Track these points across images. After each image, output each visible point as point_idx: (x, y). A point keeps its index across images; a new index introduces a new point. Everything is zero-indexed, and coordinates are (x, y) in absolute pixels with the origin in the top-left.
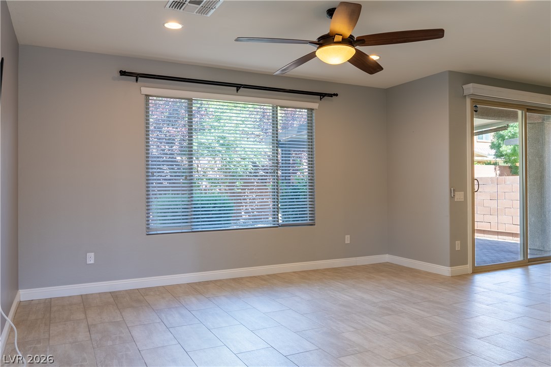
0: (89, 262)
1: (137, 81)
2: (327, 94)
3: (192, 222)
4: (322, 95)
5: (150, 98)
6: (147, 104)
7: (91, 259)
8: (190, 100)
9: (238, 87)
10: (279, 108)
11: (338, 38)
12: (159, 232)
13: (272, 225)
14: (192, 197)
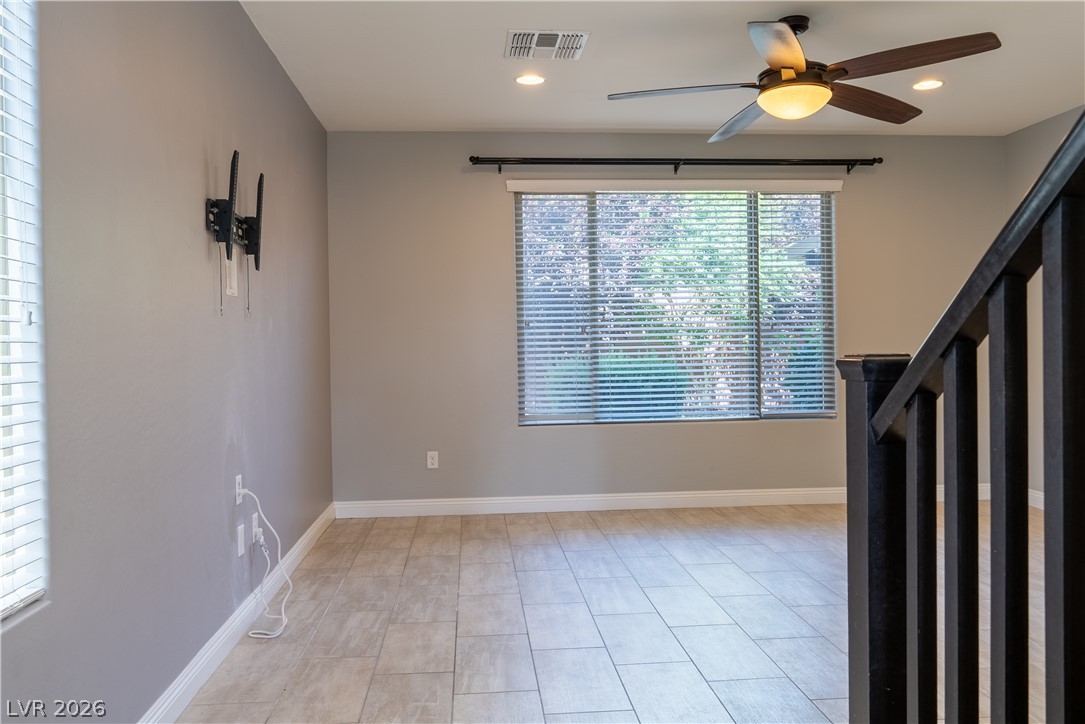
0: (430, 466)
1: (500, 170)
2: (857, 161)
3: (596, 406)
4: (850, 164)
5: (523, 197)
6: (518, 208)
7: (433, 460)
8: (592, 195)
9: (676, 163)
10: (760, 196)
11: (787, 74)
12: (538, 422)
13: (748, 416)
14: (597, 363)
